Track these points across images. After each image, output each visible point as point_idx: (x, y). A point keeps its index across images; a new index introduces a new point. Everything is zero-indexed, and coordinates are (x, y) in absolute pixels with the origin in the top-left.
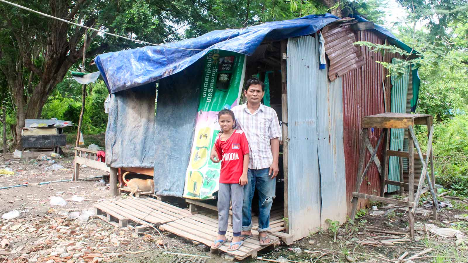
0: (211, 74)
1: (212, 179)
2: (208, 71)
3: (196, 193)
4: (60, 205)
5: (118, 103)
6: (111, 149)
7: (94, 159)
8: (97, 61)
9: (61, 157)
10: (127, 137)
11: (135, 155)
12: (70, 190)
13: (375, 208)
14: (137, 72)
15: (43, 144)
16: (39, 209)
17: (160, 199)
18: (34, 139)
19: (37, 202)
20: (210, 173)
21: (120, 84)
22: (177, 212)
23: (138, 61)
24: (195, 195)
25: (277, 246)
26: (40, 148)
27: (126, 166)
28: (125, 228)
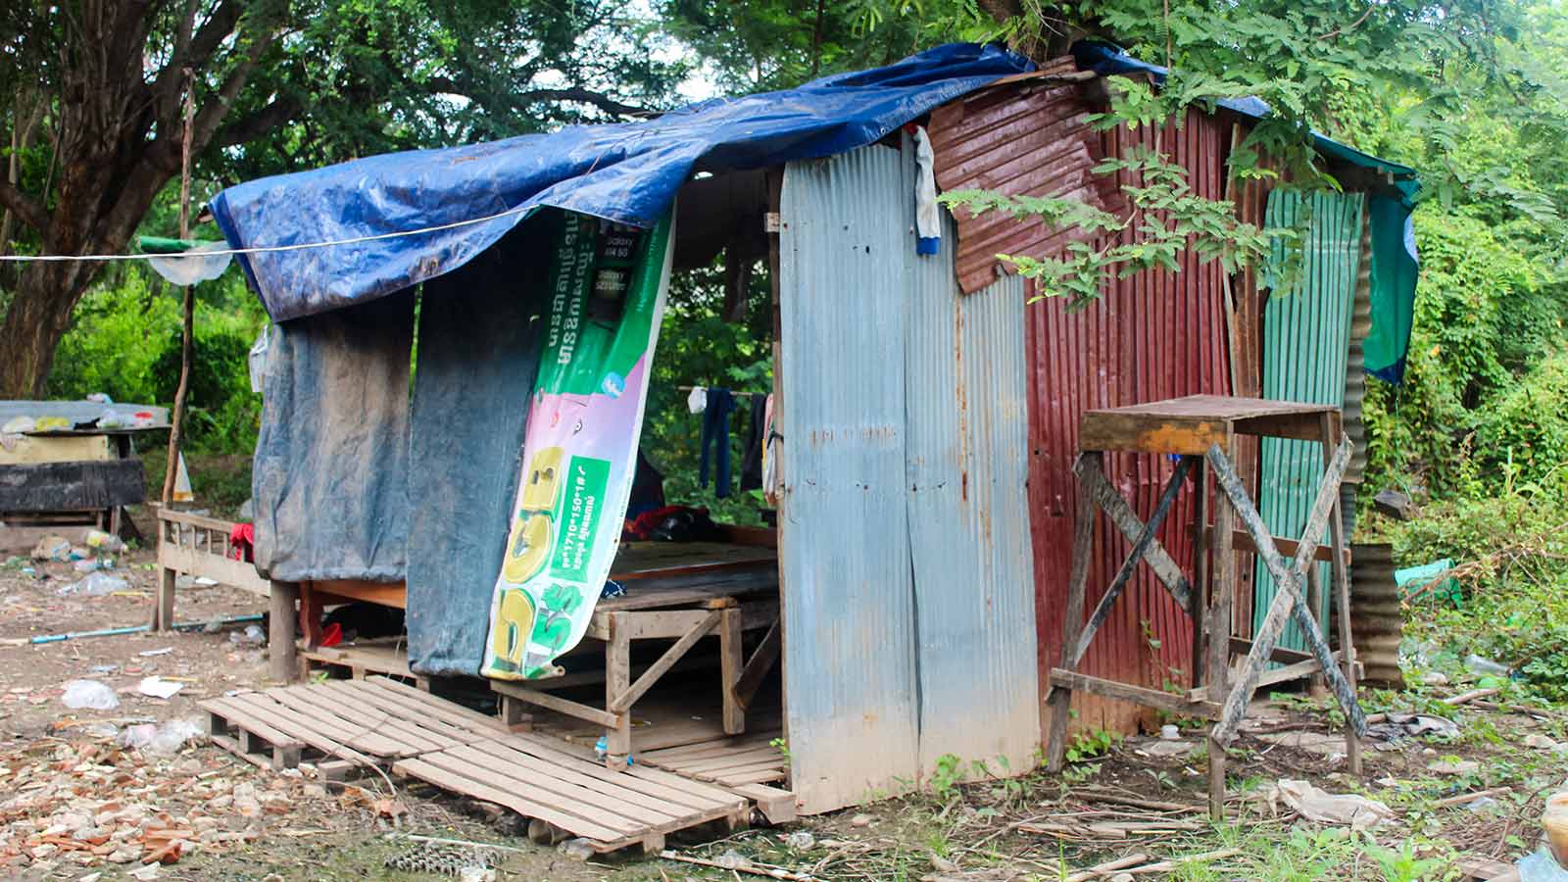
0: (574, 268)
1: (559, 616)
2: (566, 257)
3: (514, 660)
4: (95, 706)
5: (291, 358)
6: (271, 518)
7: (221, 553)
8: (220, 210)
9: (125, 547)
10: (322, 478)
11: (349, 537)
12: (138, 660)
13: (1170, 731)
14: (339, 260)
15: (57, 500)
16: (25, 718)
17: (426, 685)
18: (22, 479)
19: (22, 698)
20: (553, 595)
21: (291, 295)
22: (464, 722)
23: (343, 222)
24: (512, 667)
25: (741, 825)
26: (43, 513)
27: (322, 577)
28: (292, 772)
